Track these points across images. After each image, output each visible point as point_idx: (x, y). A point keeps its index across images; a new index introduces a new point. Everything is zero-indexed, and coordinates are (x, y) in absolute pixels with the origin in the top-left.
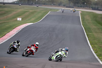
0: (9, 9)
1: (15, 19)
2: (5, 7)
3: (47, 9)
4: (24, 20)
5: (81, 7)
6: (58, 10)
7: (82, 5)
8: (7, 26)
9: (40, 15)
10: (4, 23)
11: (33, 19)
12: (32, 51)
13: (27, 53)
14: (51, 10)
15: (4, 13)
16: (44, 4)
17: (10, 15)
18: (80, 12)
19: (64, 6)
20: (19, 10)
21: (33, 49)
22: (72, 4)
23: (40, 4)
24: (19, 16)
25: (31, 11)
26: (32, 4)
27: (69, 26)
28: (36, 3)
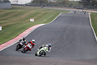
0: (22, 11)
1: (28, 20)
2: (18, 8)
3: (58, 10)
4: (37, 21)
5: (90, 8)
6: (69, 11)
7: (92, 6)
8: (20, 26)
9: (52, 16)
10: (18, 23)
11: (45, 20)
12: (28, 47)
13: (24, 50)
14: (62, 11)
15: (18, 15)
16: (56, 6)
17: (23, 16)
18: (90, 13)
19: (75, 7)
20: (32, 12)
21: (29, 46)
22: (82, 6)
23: (51, 5)
24: (31, 17)
25: (43, 12)
26: (44, 6)
27: (79, 26)
28: (47, 5)
